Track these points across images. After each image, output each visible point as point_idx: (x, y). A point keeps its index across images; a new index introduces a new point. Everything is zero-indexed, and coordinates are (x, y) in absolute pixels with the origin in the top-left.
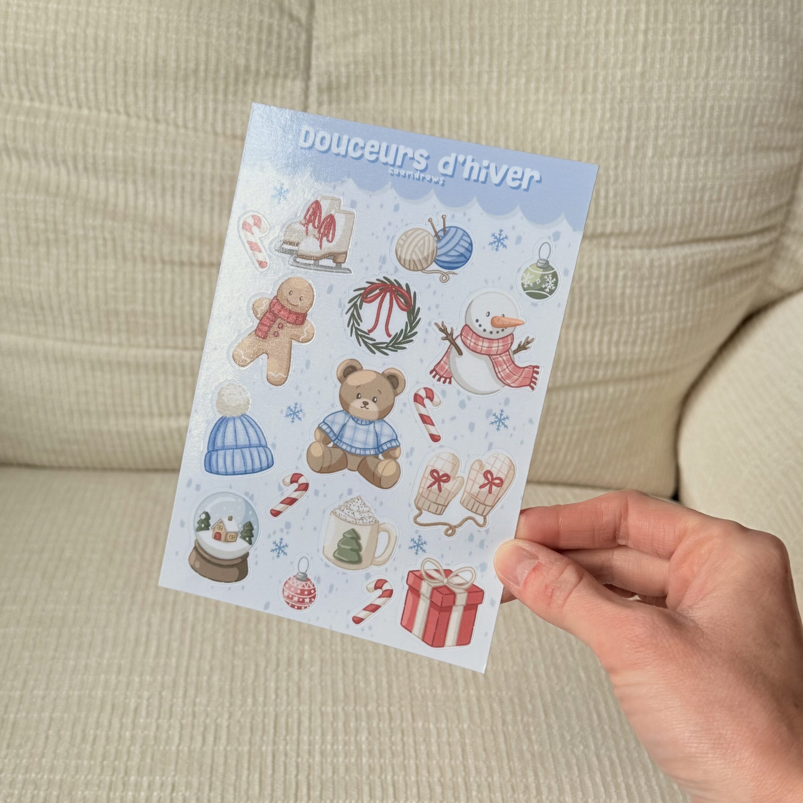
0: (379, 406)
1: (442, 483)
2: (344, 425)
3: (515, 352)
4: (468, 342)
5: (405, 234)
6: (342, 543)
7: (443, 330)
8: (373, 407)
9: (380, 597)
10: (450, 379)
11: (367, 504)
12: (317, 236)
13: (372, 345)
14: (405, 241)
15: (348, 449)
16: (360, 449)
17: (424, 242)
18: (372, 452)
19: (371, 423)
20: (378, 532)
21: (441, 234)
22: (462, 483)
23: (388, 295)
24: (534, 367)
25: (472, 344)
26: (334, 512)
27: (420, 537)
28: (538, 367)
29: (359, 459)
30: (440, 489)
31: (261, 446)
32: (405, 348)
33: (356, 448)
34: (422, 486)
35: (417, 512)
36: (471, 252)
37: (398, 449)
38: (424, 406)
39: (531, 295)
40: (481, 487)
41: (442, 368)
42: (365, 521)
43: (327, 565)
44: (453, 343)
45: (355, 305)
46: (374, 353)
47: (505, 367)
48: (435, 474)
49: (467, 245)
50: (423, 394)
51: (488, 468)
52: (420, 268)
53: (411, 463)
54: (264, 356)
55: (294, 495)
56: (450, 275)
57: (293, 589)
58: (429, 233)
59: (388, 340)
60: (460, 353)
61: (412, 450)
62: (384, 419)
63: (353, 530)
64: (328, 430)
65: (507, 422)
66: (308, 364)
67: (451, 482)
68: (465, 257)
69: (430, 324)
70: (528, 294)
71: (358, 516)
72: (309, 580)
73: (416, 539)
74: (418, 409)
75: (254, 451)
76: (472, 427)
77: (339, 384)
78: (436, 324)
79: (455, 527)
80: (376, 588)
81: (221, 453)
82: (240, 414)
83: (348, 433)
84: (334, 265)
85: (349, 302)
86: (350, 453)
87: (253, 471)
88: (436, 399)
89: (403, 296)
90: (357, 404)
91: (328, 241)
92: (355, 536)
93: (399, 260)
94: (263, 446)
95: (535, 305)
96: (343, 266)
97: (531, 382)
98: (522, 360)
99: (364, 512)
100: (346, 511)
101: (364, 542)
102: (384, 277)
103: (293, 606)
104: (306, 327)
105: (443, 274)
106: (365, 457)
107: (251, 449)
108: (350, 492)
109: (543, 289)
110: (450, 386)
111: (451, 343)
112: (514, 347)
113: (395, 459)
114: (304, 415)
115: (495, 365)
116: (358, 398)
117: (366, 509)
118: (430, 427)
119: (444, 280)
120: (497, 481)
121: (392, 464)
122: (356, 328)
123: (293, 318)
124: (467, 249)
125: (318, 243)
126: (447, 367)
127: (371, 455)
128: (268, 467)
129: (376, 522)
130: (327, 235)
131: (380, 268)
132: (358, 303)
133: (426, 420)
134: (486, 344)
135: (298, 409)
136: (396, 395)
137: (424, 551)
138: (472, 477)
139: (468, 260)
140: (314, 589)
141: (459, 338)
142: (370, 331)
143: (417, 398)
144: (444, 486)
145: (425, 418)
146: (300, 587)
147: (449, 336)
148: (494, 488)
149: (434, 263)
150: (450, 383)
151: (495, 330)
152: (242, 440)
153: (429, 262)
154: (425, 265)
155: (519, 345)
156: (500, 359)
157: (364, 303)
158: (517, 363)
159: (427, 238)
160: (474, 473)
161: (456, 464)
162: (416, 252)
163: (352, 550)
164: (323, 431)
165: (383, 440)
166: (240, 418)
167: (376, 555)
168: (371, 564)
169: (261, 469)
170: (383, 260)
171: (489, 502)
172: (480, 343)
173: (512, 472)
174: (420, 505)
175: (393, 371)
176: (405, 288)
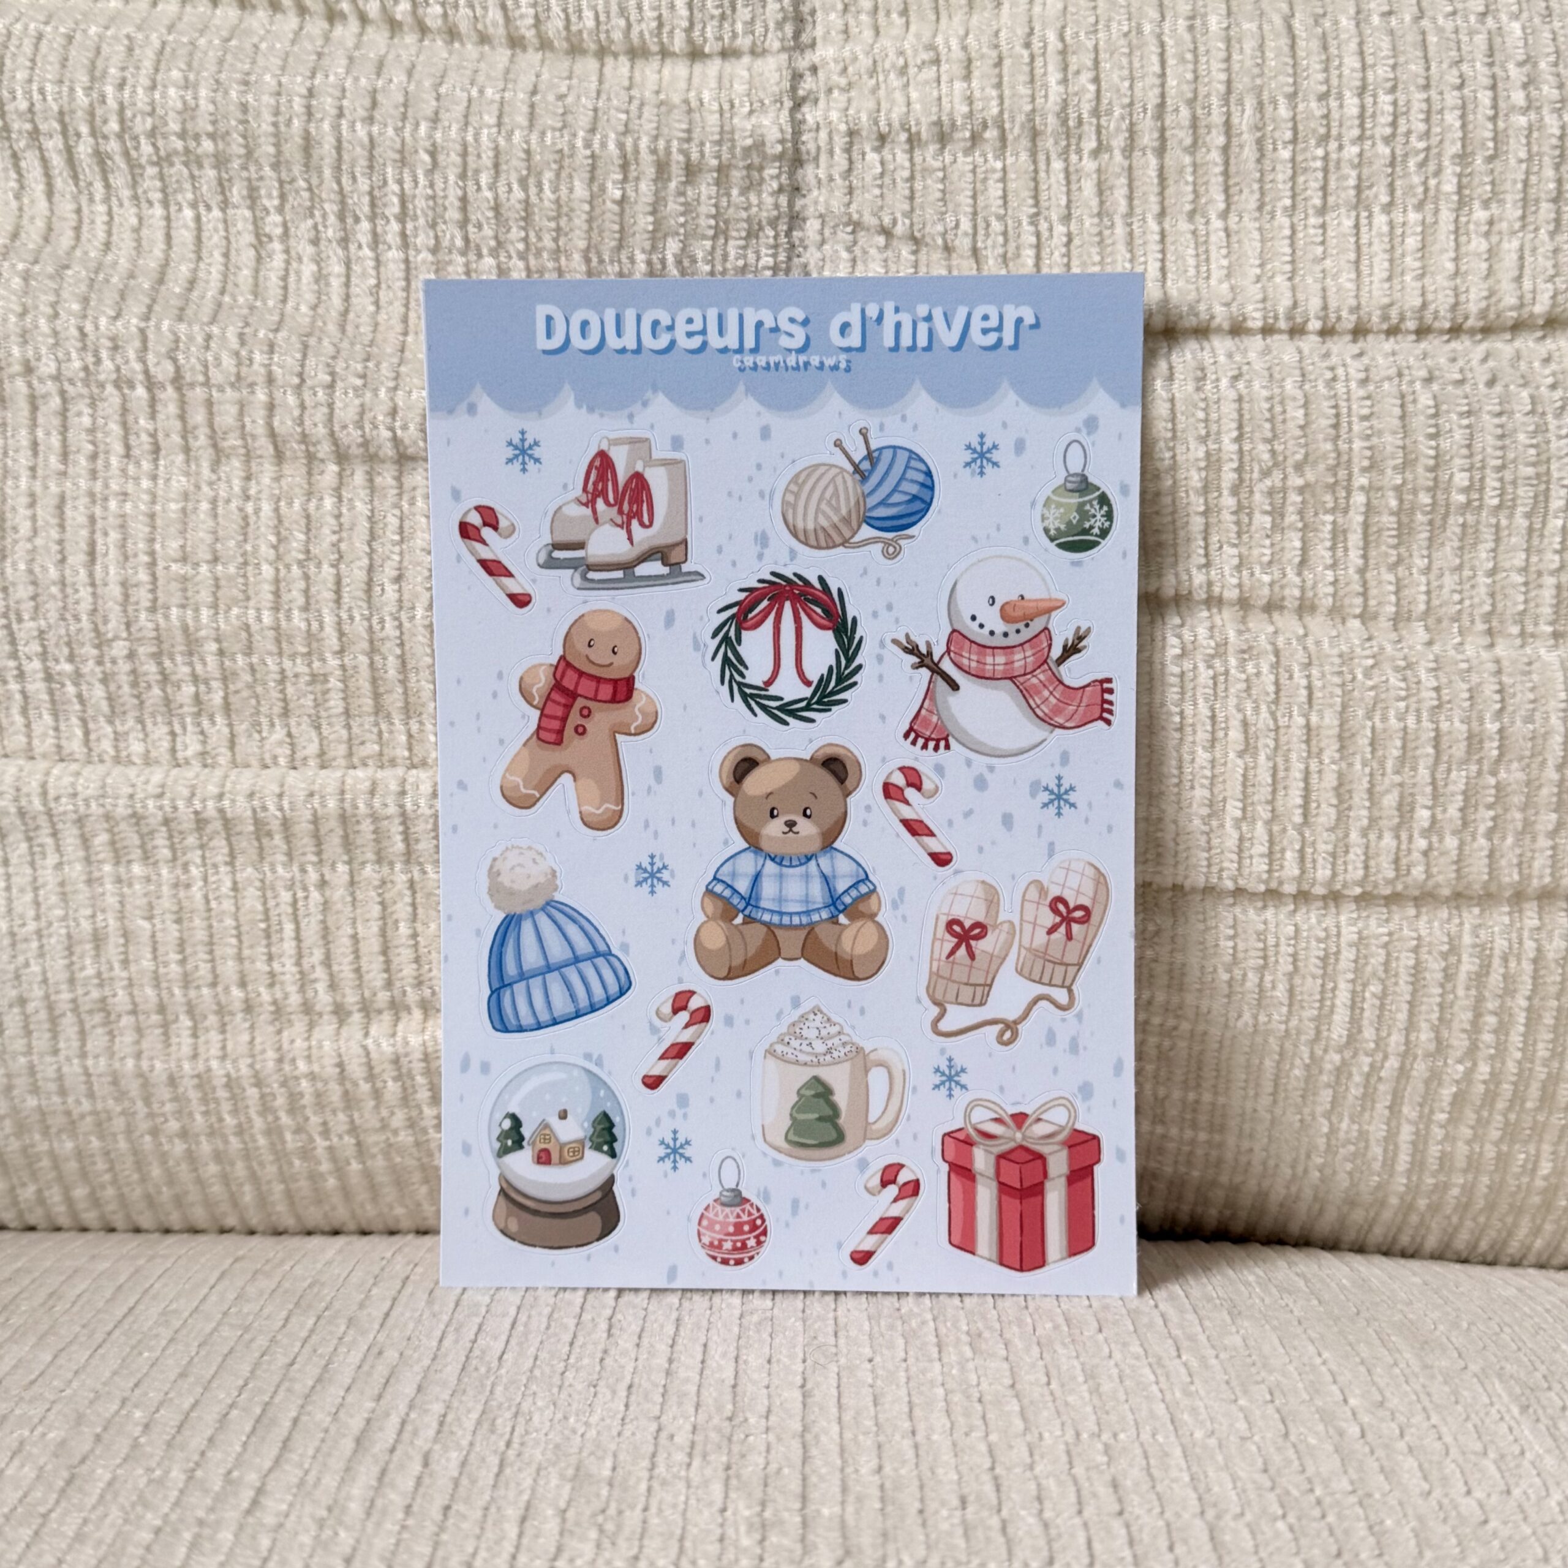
0: (817, 824)
1: (973, 943)
2: (757, 877)
3: (1061, 661)
4: (965, 662)
5: (795, 479)
6: (799, 1111)
7: (912, 649)
8: (805, 827)
9: (895, 1200)
10: (946, 740)
11: (835, 1018)
12: (619, 521)
13: (778, 708)
14: (797, 495)
15: (776, 919)
16: (799, 914)
17: (836, 489)
18: (825, 915)
19: (809, 859)
20: (867, 1071)
21: (865, 466)
22: (1012, 933)
23: (788, 605)
24: (1102, 682)
25: (974, 664)
26: (771, 1052)
27: (950, 1060)
28: (1109, 681)
29: (802, 934)
30: (972, 955)
31: (598, 954)
32: (844, 701)
33: (791, 914)
34: (936, 956)
35: (935, 1011)
36: (931, 488)
37: (874, 897)
38: (907, 802)
39: (1064, 546)
40: (1051, 931)
41: (926, 722)
42: (835, 1054)
43: (777, 1163)
44: (936, 670)
45: (726, 639)
46: (786, 723)
47: (1046, 693)
48: (957, 928)
49: (921, 478)
50: (899, 780)
51: (1054, 892)
52: (838, 540)
53: (904, 918)
54: (566, 778)
55: (685, 1037)
56: (902, 542)
57: (717, 1227)
58: (842, 470)
59: (807, 692)
60: (954, 686)
61: (901, 892)
62: (836, 845)
63: (817, 1079)
64: (727, 893)
65: (1072, 797)
66: (658, 773)
67: (990, 937)
68: (923, 501)
69: (882, 644)
70: (1060, 546)
71: (819, 1047)
72: (747, 1201)
73: (944, 1067)
74: (895, 812)
75: (587, 968)
76: (1007, 821)
77: (730, 800)
78: (895, 642)
79: (1016, 1022)
80: (884, 1184)
81: (519, 988)
82: (541, 902)
83: (768, 890)
84: (665, 570)
85: (714, 635)
86: (781, 926)
87: (593, 1009)
88: (927, 785)
89: (817, 602)
90: (774, 829)
91: (642, 524)
92: (821, 1089)
93: (794, 534)
94: (602, 953)
95: (1077, 564)
96: (685, 568)
97: (1103, 712)
98: (1075, 673)
99: (830, 1036)
100: (795, 1043)
101: (841, 1098)
102: (773, 574)
103: (725, 1262)
104: (639, 702)
105: (887, 543)
106: (812, 927)
107: (581, 965)
108: (796, 1002)
109: (1086, 532)
110: (948, 753)
111: (933, 671)
112: (1056, 652)
113: (872, 916)
114: (673, 875)
115: (1026, 694)
116: (772, 816)
117: (834, 1030)
118: (927, 840)
119: (892, 553)
120: (1079, 914)
121: (869, 928)
122: (739, 684)
123: (606, 691)
124: (923, 485)
125: (623, 533)
126: (935, 719)
127: (822, 921)
128: (622, 993)
129: (859, 1050)
130: (638, 515)
131: (760, 557)
132: (732, 634)
133: (915, 828)
134: (1001, 659)
135: (659, 864)
136: (848, 794)
137: (964, 1087)
138: (1029, 916)
139: (929, 504)
140: (762, 1217)
141: (946, 659)
142: (769, 683)
143: (890, 791)
144: (979, 946)
145: (915, 826)
146: (732, 1219)
147: (925, 660)
148: (1075, 927)
149: (865, 526)
150: (947, 747)
151: (1011, 628)
152: (558, 951)
153: (854, 524)
154: (847, 533)
155: (1065, 647)
156: (1034, 681)
157: (744, 633)
158: (1067, 682)
159: (839, 480)
160: (1030, 908)
161: (992, 898)
162: (824, 513)
163: (820, 1119)
164: (719, 896)
165: (841, 886)
166: (543, 909)
167: (871, 1119)
168: (865, 1139)
169: (609, 1001)
170: (763, 540)
171: (1072, 957)
172: (989, 660)
173: (1102, 887)
174: (939, 996)
175: (830, 751)
176: (817, 585)
